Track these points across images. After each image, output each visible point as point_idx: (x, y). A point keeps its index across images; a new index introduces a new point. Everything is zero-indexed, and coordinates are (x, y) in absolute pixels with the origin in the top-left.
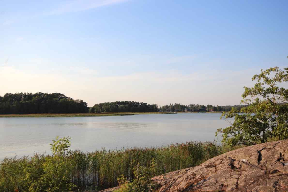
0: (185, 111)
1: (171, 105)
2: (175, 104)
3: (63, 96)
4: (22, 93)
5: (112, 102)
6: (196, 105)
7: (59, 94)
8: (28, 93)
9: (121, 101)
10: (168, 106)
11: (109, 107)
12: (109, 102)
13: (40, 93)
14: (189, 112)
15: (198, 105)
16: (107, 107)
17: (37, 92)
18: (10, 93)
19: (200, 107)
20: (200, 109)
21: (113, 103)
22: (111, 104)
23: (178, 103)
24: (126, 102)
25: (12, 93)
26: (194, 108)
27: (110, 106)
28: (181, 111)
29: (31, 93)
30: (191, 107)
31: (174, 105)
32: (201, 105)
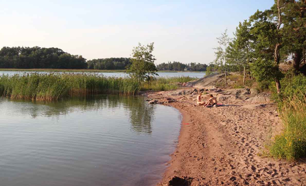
0: (185, 70)
1: (169, 63)
2: (174, 62)
3: (60, 51)
4: (19, 47)
5: (106, 58)
6: (197, 64)
7: (57, 49)
8: (26, 48)
9: (116, 58)
10: (165, 64)
11: (104, 64)
12: (103, 58)
13: (37, 47)
14: (189, 71)
15: (199, 64)
16: (102, 63)
17: (34, 46)
18: (7, 46)
19: (201, 66)
20: (202, 69)
21: (107, 60)
22: (106, 60)
23: (177, 61)
24: (122, 58)
25: (9, 47)
26: (195, 67)
27: (105, 62)
28: (180, 70)
29: (29, 48)
30: (191, 66)
31: (172, 62)
32: (203, 64)
